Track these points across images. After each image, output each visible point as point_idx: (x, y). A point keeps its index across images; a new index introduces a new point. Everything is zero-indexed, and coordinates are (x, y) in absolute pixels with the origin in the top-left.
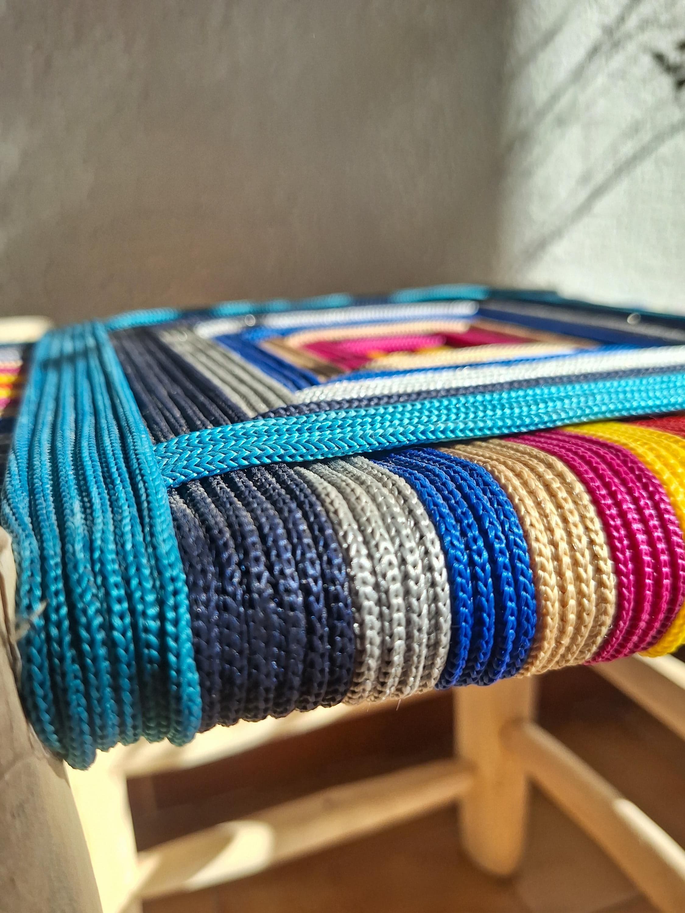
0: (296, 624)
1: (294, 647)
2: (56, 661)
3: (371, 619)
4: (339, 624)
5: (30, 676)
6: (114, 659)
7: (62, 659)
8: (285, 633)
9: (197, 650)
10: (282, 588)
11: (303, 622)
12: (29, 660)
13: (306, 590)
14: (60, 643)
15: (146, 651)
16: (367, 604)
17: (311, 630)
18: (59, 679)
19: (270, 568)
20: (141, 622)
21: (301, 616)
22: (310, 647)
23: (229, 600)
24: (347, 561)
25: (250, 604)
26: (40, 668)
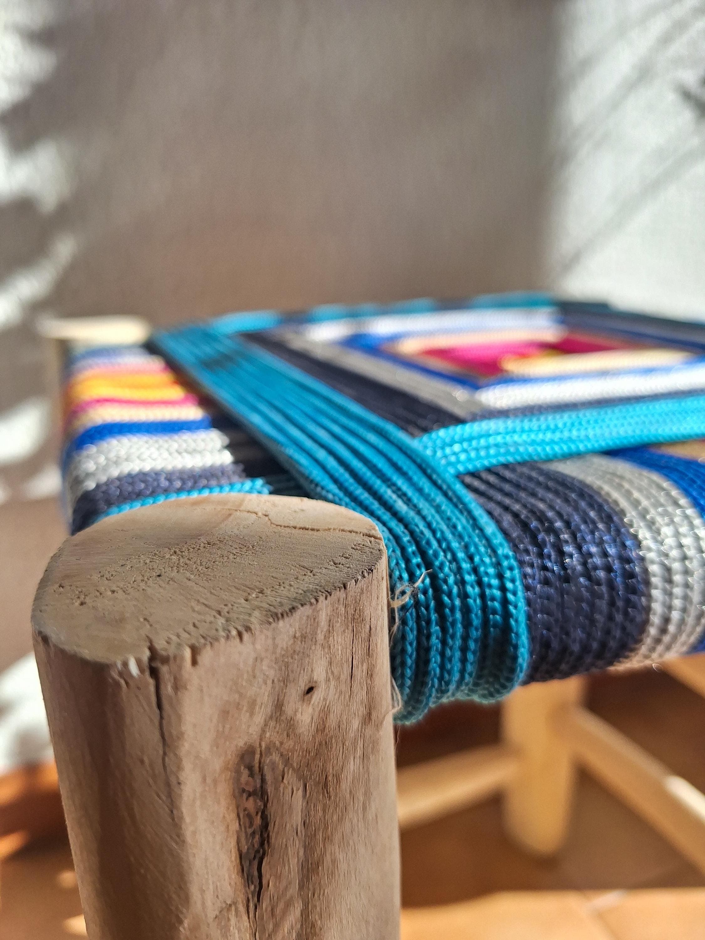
0: (601, 597)
1: (597, 616)
2: (424, 623)
3: (656, 593)
4: (633, 598)
5: (404, 637)
6: (467, 624)
7: (429, 622)
8: (592, 605)
9: (529, 618)
10: (590, 566)
11: (606, 596)
12: (404, 622)
13: (609, 569)
14: (427, 608)
15: (491, 616)
16: (654, 580)
17: (612, 603)
18: (424, 639)
19: (579, 548)
20: (488, 591)
21: (604, 589)
22: (611, 618)
23: (549, 574)
24: (638, 544)
25: (567, 579)
26: (411, 630)
